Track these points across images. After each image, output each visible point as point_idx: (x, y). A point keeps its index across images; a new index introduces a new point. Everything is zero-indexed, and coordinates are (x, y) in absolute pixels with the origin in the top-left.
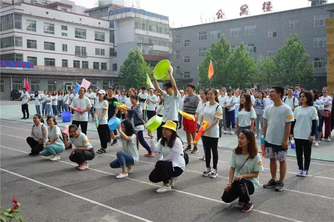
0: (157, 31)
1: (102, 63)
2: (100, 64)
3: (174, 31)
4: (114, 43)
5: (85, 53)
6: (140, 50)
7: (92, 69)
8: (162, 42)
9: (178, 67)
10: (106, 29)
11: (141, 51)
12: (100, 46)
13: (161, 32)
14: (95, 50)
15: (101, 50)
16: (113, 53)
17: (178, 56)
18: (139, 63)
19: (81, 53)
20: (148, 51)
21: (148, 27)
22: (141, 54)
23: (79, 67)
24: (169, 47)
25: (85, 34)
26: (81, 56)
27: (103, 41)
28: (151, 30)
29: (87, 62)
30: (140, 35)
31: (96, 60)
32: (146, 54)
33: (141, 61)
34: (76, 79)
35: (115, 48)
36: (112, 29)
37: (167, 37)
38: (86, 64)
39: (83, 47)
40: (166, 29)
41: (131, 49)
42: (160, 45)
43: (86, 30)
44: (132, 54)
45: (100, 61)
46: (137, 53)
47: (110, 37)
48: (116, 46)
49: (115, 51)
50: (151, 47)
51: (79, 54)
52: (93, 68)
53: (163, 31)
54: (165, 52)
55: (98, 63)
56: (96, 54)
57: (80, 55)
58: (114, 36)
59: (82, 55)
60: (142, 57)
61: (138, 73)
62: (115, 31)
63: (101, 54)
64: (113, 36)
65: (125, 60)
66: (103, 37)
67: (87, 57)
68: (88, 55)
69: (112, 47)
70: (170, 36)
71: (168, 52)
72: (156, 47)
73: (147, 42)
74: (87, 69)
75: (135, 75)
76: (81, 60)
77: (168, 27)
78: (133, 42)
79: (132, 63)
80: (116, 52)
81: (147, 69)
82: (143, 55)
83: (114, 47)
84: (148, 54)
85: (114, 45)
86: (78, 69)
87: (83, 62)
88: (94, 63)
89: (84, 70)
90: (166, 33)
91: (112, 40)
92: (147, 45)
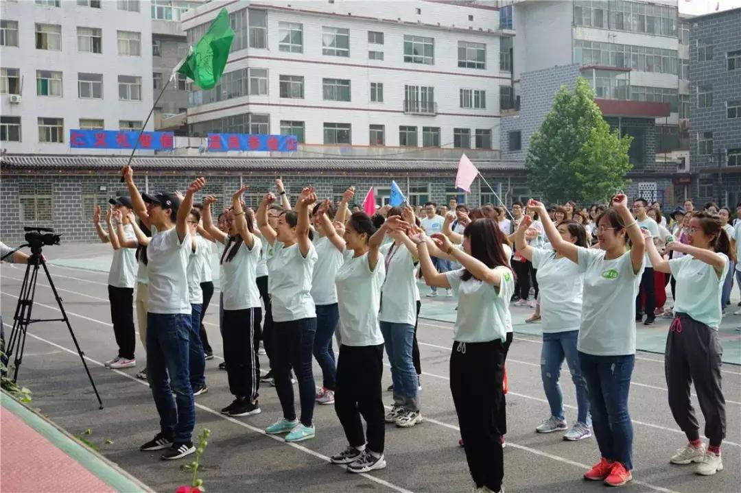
0: (641, 29)
1: (478, 131)
2: (473, 133)
3: (696, 25)
4: (512, 73)
5: (432, 104)
6: (589, 87)
7: (451, 149)
8: (657, 61)
9: (708, 135)
10: (489, 34)
11: (593, 91)
12: (473, 81)
13: (651, 31)
14: (459, 94)
15: (477, 92)
16: (509, 100)
17: (707, 101)
18: (584, 125)
19: (420, 104)
20: (612, 88)
21: (613, 20)
22: (591, 97)
23: (413, 143)
24: (679, 74)
25: (430, 50)
26: (420, 112)
27: (481, 66)
28: (621, 26)
29: (437, 129)
30: (588, 43)
31: (462, 123)
32: (607, 98)
33: (592, 120)
34: (406, 179)
35: (517, 86)
36: (506, 31)
37: (672, 44)
38: (433, 136)
39: (426, 88)
40: (668, 22)
41: (562, 86)
42: (650, 69)
43: (433, 39)
44: (567, 99)
45: (473, 125)
46: (582, 99)
47: (501, 57)
48: (519, 81)
49: (517, 93)
50: (621, 76)
51: (416, 108)
52: (452, 146)
53: (659, 26)
54: (666, 90)
55: (467, 131)
56: (461, 106)
57: (418, 111)
58: (511, 50)
59: (422, 111)
60: (595, 109)
61: (585, 157)
62: (514, 38)
63: (477, 106)
64: (508, 53)
65: (545, 118)
66: (482, 55)
67: (437, 114)
68: (439, 111)
69: (508, 83)
70: (680, 41)
71: (676, 90)
72: (638, 78)
73: (611, 64)
74: (436, 150)
75: (577, 162)
76: (420, 123)
77: (673, 16)
78: (569, 66)
79: (564, 126)
80: (519, 97)
81: (612, 143)
82: (596, 101)
83: (513, 82)
84: (613, 99)
85: (512, 79)
86: (413, 149)
87: (425, 129)
88: (456, 130)
89: (427, 153)
90: (669, 33)
91: (507, 63)
92: (611, 73)
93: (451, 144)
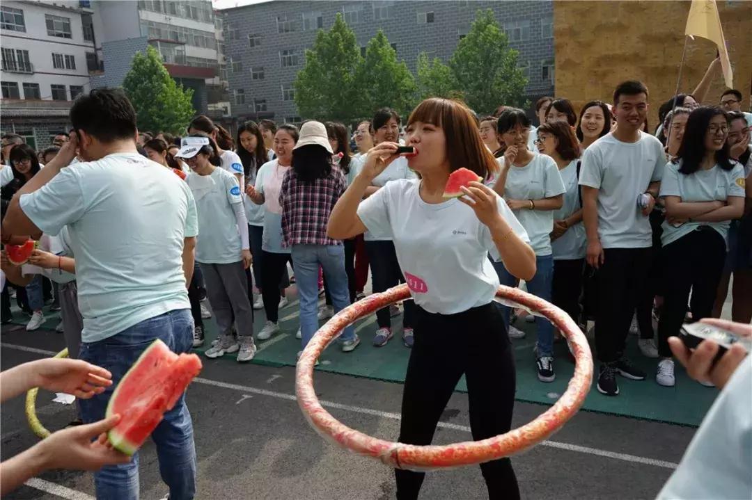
0: (188, 16)
1: (72, 87)
2: (68, 88)
3: (226, 14)
4: (94, 42)
5: (28, 65)
6: (158, 54)
7: (50, 101)
8: (201, 39)
9: (241, 91)
10: (71, 10)
11: (160, 56)
12: (63, 48)
13: (195, 18)
14: (52, 58)
15: (67, 56)
16: (94, 64)
17: (239, 68)
18: (157, 81)
19: (17, 64)
20: (173, 56)
21: (168, 7)
22: (159, 61)
23: (16, 96)
24: (216, 49)
25: (20, 20)
26: (18, 71)
27: (68, 36)
28: (174, 13)
29: (36, 85)
30: (151, 23)
31: (58, 81)
32: (170, 63)
33: (162, 77)
34: (11, 124)
35: (100, 53)
36: (85, 9)
37: (210, 28)
38: (33, 91)
39: (20, 51)
40: (207, 12)
41: (137, 52)
42: (197, 45)
43: (22, 10)
44: (142, 61)
45: (67, 82)
46: (153, 61)
47: (84, 29)
48: (100, 49)
49: (100, 59)
50: (179, 48)
51: (14, 67)
52: (51, 99)
53: (201, 15)
54: (210, 60)
55: (62, 87)
56: (55, 67)
57: (16, 69)
58: (92, 26)
59: (20, 70)
60: (164, 70)
61: (160, 104)
62: (92, 15)
63: (68, 67)
64: (89, 27)
65: (126, 76)
66: (67, 27)
67: (34, 73)
68: (37, 70)
69: (91, 50)
70: (215, 27)
71: (216, 61)
72: (190, 51)
73: (169, 38)
74: (36, 102)
75: (154, 109)
76: (20, 80)
77: (209, 8)
78: (138, 38)
79: (142, 82)
80: (102, 62)
81: (178, 95)
82: (166, 66)
83: (96, 50)
84: (175, 64)
85: (95, 47)
86: (15, 101)
87: (25, 85)
88: (53, 86)
89: (29, 103)
90: (207, 20)
91: (89, 34)
92: (171, 45)
93: (50, 97)
